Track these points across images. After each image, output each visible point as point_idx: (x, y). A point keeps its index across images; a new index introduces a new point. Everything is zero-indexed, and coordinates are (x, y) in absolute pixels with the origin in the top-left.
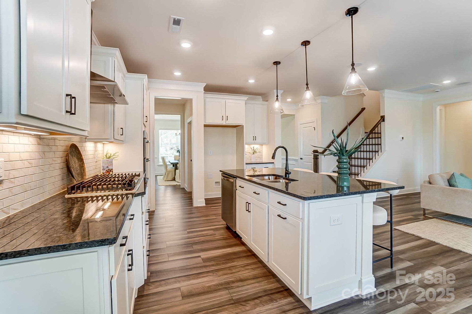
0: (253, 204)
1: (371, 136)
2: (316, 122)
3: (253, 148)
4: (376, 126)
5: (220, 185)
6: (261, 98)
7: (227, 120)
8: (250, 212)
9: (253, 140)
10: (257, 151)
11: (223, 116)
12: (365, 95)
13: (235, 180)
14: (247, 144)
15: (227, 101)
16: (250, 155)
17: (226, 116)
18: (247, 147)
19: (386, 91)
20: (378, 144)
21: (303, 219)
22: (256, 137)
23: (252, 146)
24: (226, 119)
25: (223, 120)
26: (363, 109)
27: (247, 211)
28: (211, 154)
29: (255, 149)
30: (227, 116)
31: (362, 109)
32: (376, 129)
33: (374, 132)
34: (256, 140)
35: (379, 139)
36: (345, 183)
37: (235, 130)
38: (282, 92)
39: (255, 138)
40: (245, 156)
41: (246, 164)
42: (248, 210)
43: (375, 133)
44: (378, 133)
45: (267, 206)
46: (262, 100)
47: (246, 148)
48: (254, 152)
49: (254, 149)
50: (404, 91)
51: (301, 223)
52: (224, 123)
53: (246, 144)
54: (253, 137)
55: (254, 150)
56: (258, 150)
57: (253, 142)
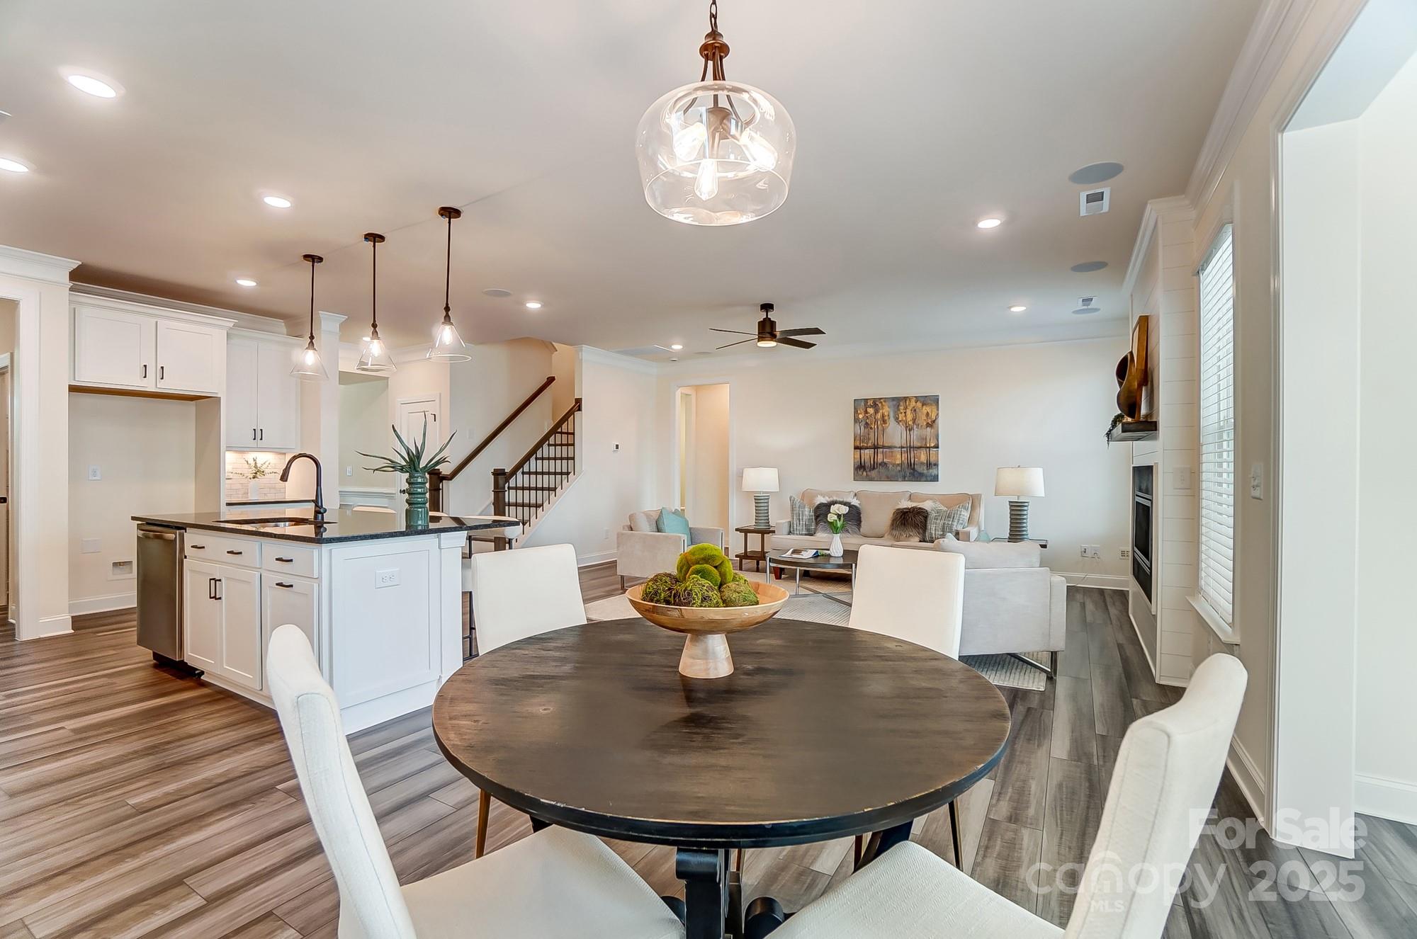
0: (228, 579)
1: (552, 440)
2: (438, 401)
3: (254, 460)
4: (565, 419)
5: (131, 573)
6: (283, 324)
7: (162, 378)
8: (220, 598)
9: (255, 439)
10: (266, 471)
11: (145, 366)
12: (555, 348)
13: (180, 534)
14: (234, 449)
15: (162, 323)
16: (245, 481)
17: (159, 368)
18: (231, 460)
19: (585, 347)
20: (568, 459)
21: (319, 579)
22: (261, 430)
23: (250, 456)
24: (159, 376)
25: (145, 377)
26: (551, 380)
27: (211, 598)
28: (94, 478)
29: (259, 465)
30: (162, 368)
31: (548, 379)
32: (564, 426)
33: (559, 430)
34: (261, 439)
35: (571, 448)
36: (420, 522)
37: (191, 406)
38: (344, 320)
39: (258, 435)
40: (225, 485)
41: (228, 504)
42: (215, 597)
43: (561, 433)
44: (568, 433)
45: (258, 575)
46: (287, 332)
47: (227, 461)
48: (256, 473)
49: (256, 463)
50: (619, 352)
51: (316, 586)
52: (149, 385)
53: (229, 449)
54: (255, 430)
55: (256, 467)
56: (269, 467)
57: (253, 443)
